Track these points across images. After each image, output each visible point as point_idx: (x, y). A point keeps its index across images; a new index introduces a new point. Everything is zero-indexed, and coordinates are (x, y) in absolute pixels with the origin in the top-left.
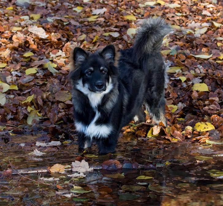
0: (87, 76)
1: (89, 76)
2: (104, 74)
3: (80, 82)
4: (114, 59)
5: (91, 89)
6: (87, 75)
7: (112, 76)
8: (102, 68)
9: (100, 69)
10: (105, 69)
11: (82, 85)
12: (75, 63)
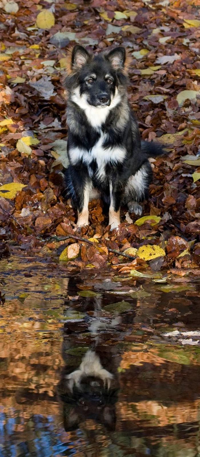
0: (86, 85)
1: (89, 85)
2: (108, 84)
3: (77, 91)
4: (123, 65)
5: (91, 102)
6: (87, 83)
7: (119, 86)
8: (107, 76)
9: (104, 77)
10: (112, 77)
11: (79, 95)
12: (72, 66)
